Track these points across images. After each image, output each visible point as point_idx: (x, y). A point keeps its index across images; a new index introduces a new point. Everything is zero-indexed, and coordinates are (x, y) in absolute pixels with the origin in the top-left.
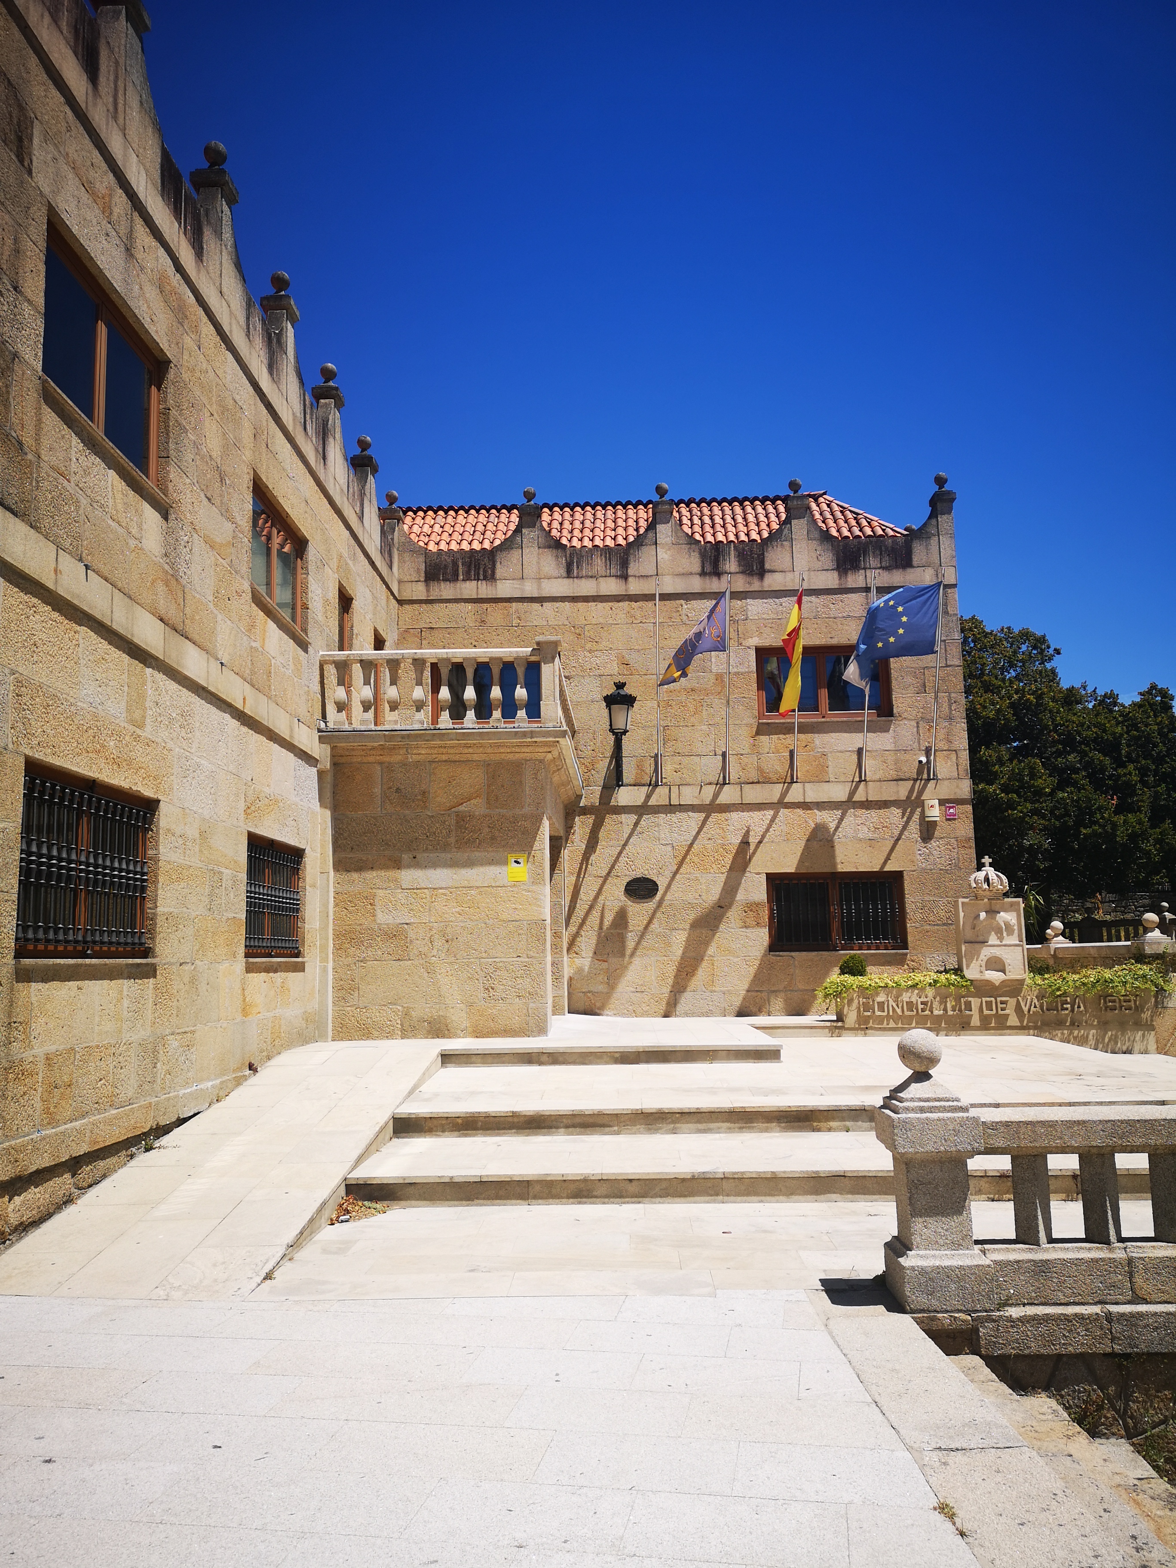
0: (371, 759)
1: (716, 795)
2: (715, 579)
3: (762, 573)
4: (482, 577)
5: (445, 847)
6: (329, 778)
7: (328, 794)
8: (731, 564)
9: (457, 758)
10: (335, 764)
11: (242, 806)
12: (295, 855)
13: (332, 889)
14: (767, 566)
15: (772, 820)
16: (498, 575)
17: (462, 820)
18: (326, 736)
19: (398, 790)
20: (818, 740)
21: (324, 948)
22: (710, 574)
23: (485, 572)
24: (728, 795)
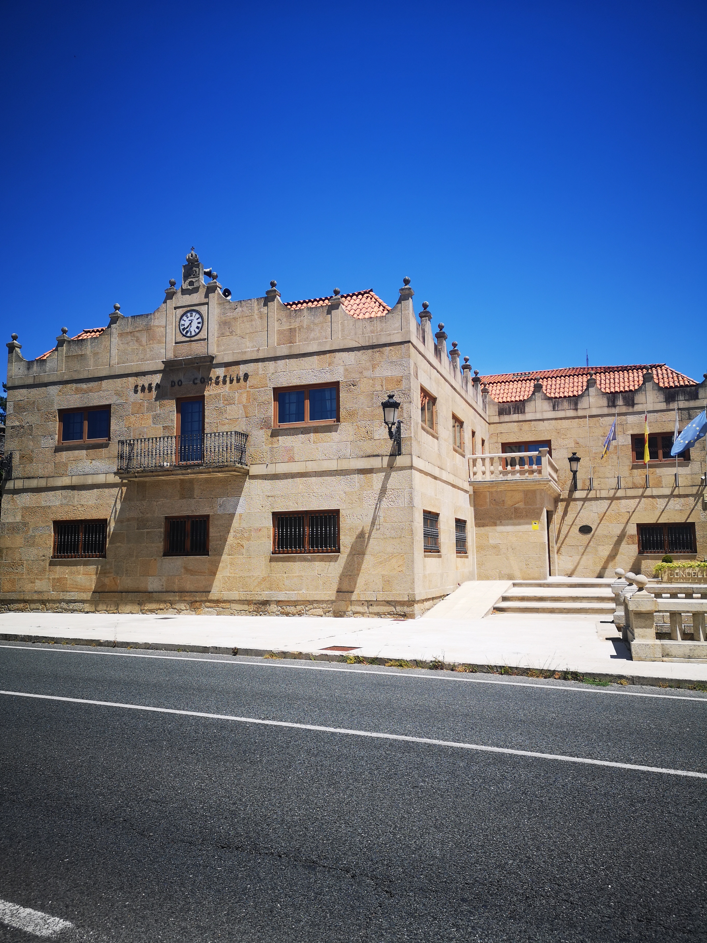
0: (486, 490)
1: (615, 493)
2: (613, 408)
3: (633, 405)
4: (520, 412)
5: (511, 519)
6: (472, 497)
7: (472, 502)
8: (620, 402)
9: (514, 489)
10: (474, 492)
11: (454, 510)
12: (465, 522)
13: (475, 532)
14: (635, 402)
15: (639, 503)
16: (526, 411)
17: (516, 509)
18: (471, 483)
19: (495, 500)
20: (658, 471)
21: (473, 551)
22: (611, 406)
23: (521, 410)
24: (620, 493)
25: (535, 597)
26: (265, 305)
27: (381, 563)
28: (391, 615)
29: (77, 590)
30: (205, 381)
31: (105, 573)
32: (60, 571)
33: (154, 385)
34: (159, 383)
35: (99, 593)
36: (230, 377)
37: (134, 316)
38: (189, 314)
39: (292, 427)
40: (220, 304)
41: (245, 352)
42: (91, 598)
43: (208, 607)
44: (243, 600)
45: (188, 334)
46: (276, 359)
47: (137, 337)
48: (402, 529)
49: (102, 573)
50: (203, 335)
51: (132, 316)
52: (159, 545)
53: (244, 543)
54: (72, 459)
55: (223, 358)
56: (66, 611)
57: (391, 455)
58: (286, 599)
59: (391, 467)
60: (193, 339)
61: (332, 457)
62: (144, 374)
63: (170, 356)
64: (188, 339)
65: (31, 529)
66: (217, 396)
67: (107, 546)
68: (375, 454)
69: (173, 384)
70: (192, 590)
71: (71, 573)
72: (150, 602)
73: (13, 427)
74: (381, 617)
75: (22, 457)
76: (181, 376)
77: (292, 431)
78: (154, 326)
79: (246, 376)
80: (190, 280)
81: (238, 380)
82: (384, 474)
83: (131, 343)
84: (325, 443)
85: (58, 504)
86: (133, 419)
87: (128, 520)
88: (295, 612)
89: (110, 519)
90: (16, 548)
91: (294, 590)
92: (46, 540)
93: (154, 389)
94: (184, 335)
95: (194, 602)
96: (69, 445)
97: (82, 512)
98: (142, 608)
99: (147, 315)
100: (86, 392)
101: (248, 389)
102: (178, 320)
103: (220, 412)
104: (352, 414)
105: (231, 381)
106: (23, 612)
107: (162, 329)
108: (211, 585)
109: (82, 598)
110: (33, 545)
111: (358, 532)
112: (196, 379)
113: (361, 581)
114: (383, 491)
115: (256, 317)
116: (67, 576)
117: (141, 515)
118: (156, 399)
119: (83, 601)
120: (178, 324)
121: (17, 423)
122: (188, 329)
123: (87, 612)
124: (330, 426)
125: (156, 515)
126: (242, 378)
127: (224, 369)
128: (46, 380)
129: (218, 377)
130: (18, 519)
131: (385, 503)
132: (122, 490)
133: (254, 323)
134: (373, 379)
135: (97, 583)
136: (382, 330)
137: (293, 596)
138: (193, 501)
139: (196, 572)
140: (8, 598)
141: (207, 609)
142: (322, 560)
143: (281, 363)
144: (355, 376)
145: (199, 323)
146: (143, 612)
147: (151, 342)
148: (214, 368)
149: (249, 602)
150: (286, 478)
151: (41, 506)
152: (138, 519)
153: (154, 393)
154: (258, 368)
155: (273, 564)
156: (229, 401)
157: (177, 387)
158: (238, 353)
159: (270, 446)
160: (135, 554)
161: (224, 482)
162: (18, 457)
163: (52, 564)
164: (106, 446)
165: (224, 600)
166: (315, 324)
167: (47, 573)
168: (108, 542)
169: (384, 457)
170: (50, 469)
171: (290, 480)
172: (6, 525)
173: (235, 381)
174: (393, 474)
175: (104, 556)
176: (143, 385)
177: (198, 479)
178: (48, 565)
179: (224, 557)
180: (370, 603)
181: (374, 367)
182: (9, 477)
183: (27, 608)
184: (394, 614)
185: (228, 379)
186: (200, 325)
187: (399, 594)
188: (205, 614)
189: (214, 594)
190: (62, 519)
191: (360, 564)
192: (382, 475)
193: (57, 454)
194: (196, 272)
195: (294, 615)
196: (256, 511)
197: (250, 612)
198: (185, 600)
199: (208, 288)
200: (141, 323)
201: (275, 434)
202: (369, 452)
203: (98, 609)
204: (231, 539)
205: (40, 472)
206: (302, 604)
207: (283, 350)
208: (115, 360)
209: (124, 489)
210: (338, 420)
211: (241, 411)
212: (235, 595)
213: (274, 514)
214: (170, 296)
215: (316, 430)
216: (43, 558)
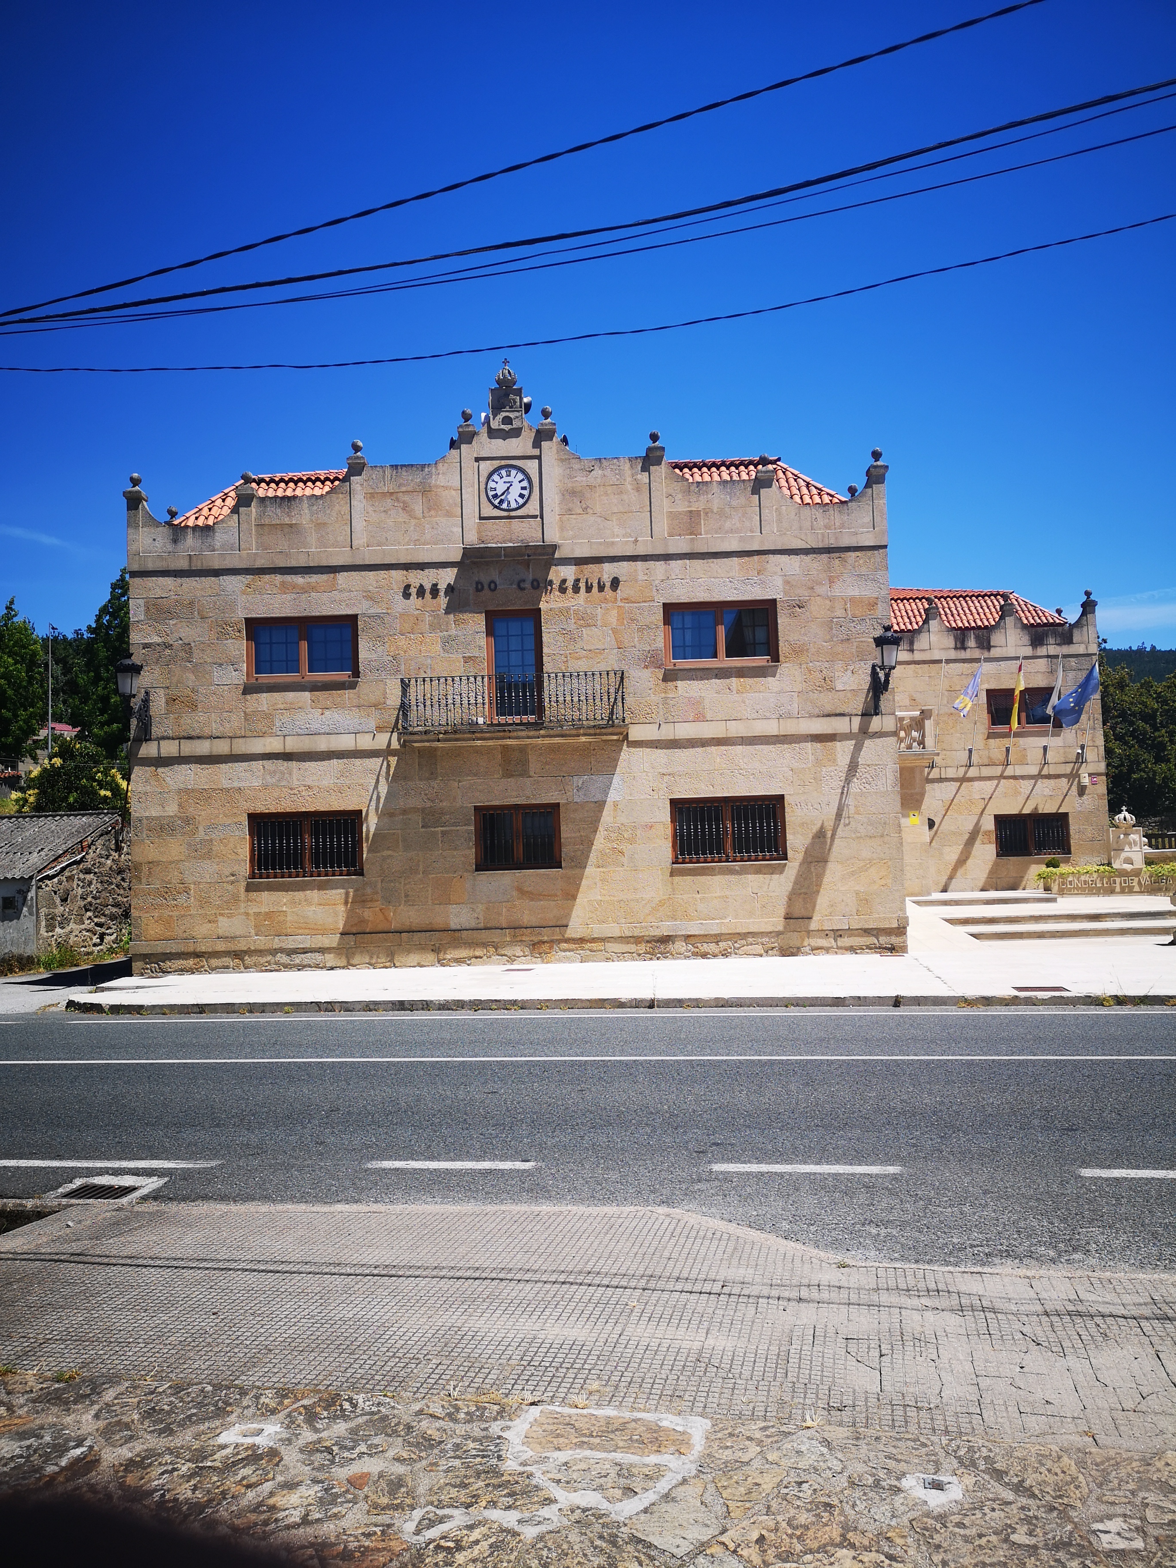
1: (966, 773)
2: (963, 651)
3: (989, 647)
8: (971, 643)
14: (992, 644)
15: (997, 786)
20: (1022, 741)
22: (960, 648)
24: (973, 772)
25: (984, 918)
26: (645, 469)
27: (853, 873)
28: (871, 949)
29: (307, 931)
30: (541, 585)
31: (364, 901)
32: (267, 901)
33: (442, 586)
34: (452, 583)
35: (354, 934)
36: (587, 582)
37: (396, 466)
38: (503, 472)
39: (701, 667)
40: (562, 460)
41: (613, 543)
42: (338, 944)
43: (565, 951)
44: (628, 937)
45: (505, 506)
46: (667, 557)
47: (404, 502)
48: (885, 823)
49: (360, 900)
50: (533, 508)
51: (392, 466)
52: (469, 853)
53: (624, 847)
54: (282, 707)
55: (573, 549)
56: (287, 967)
57: (862, 715)
58: (702, 933)
59: (864, 732)
60: (513, 514)
61: (768, 715)
62: (422, 566)
63: (472, 539)
64: (505, 514)
65: (201, 828)
66: (564, 612)
67: (365, 856)
68: (838, 712)
69: (480, 587)
70: (534, 925)
71: (293, 903)
72: (456, 947)
73: (146, 646)
74: (856, 953)
75: (171, 701)
76: (494, 574)
77: (699, 674)
78: (437, 486)
79: (615, 583)
80: (504, 414)
81: (601, 588)
82: (853, 742)
83: (392, 512)
84: (756, 694)
85: (257, 784)
86: (402, 642)
87: (404, 812)
88: (717, 951)
89: (367, 810)
90: (171, 862)
91: (713, 919)
92: (236, 848)
93: (442, 594)
94: (496, 507)
95: (538, 943)
96: (275, 683)
97: (308, 798)
98: (441, 956)
99: (423, 467)
100: (304, 590)
101: (619, 604)
102: (483, 479)
103: (571, 637)
104: (799, 651)
105: (589, 589)
106: (193, 973)
107: (453, 492)
108: (568, 915)
109: (319, 945)
110: (209, 855)
111: (815, 828)
112: (524, 581)
113: (822, 901)
114: (853, 767)
115: (629, 487)
116: (284, 909)
117: (429, 804)
118: (448, 611)
119: (321, 950)
120: (483, 486)
121: (156, 639)
122: (502, 497)
123: (332, 969)
124: (763, 667)
125: (459, 804)
126: (608, 585)
127: (574, 567)
128: (216, 565)
129: (564, 581)
130: (172, 809)
131: (856, 786)
132: (388, 762)
133: (625, 497)
134: (832, 599)
135: (347, 918)
136: (842, 526)
137: (714, 927)
138: (528, 781)
139: (540, 895)
140: (159, 950)
141: (563, 954)
142: (758, 871)
143: (675, 564)
144: (804, 593)
145: (523, 488)
146: (441, 963)
147: (433, 513)
148: (556, 565)
149: (637, 940)
150: (693, 747)
151: (220, 787)
152: (423, 810)
153: (443, 601)
154: (636, 571)
155: (677, 879)
156: (586, 620)
157: (486, 591)
158: (600, 543)
159: (663, 695)
160: (421, 868)
161: (585, 751)
162: (164, 700)
163: (249, 888)
164: (353, 686)
165: (594, 939)
166: (731, 507)
167: (243, 905)
168: (365, 849)
169: (853, 718)
170: (235, 722)
171: (700, 750)
172: (145, 821)
173: (595, 589)
174: (868, 743)
175: (361, 873)
176: (421, 586)
177: (534, 747)
178: (242, 890)
179: (590, 870)
180: (838, 934)
181: (831, 581)
182: (145, 735)
183: (203, 967)
184: (876, 948)
185: (582, 585)
186: (526, 493)
187: (885, 918)
188: (559, 961)
189: (575, 928)
190: (267, 811)
191: (820, 876)
192: (850, 744)
193: (248, 697)
194: (515, 402)
195: (715, 956)
196: (642, 797)
197: (639, 955)
198: (521, 941)
199: (538, 432)
200: (410, 479)
201: (669, 676)
202: (829, 708)
203: (353, 962)
204: (600, 842)
205: (215, 728)
206: (728, 940)
207: (680, 545)
208: (360, 540)
209: (393, 760)
210: (776, 659)
211: (609, 641)
212: (613, 929)
213: (673, 802)
214: (467, 437)
215: (741, 673)
216: (233, 878)
